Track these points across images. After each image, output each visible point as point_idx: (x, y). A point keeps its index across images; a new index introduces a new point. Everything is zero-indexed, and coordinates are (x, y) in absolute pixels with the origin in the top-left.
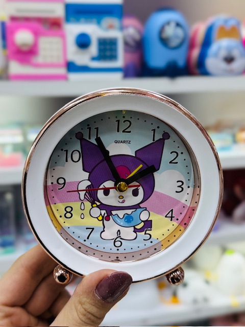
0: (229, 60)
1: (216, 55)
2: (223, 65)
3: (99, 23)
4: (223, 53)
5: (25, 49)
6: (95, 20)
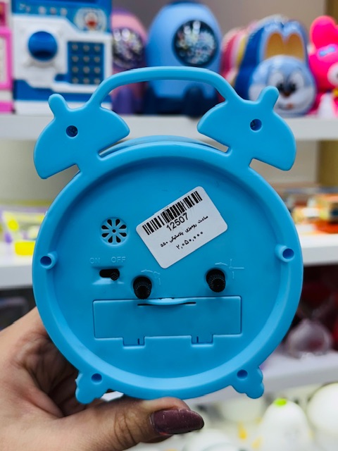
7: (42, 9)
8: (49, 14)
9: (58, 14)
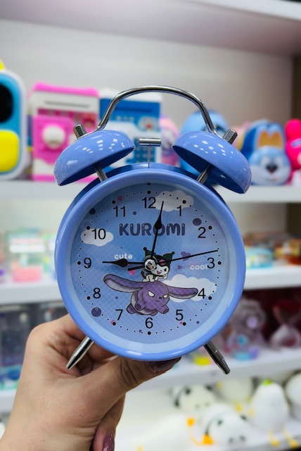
0: (272, 168)
1: (258, 163)
2: (266, 174)
3: (136, 122)
4: (266, 161)
5: (54, 146)
6: (132, 118)
7: (119, 117)
8: (123, 120)
9: (128, 120)
